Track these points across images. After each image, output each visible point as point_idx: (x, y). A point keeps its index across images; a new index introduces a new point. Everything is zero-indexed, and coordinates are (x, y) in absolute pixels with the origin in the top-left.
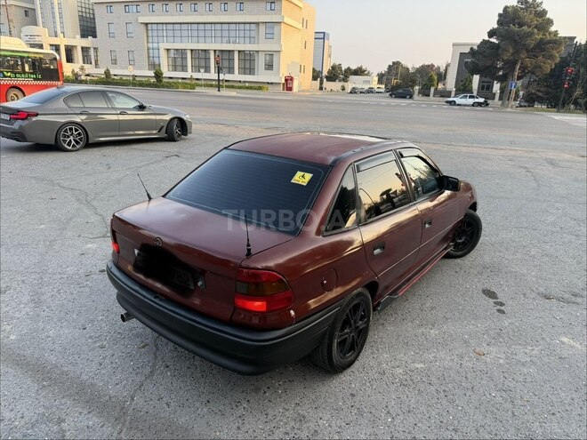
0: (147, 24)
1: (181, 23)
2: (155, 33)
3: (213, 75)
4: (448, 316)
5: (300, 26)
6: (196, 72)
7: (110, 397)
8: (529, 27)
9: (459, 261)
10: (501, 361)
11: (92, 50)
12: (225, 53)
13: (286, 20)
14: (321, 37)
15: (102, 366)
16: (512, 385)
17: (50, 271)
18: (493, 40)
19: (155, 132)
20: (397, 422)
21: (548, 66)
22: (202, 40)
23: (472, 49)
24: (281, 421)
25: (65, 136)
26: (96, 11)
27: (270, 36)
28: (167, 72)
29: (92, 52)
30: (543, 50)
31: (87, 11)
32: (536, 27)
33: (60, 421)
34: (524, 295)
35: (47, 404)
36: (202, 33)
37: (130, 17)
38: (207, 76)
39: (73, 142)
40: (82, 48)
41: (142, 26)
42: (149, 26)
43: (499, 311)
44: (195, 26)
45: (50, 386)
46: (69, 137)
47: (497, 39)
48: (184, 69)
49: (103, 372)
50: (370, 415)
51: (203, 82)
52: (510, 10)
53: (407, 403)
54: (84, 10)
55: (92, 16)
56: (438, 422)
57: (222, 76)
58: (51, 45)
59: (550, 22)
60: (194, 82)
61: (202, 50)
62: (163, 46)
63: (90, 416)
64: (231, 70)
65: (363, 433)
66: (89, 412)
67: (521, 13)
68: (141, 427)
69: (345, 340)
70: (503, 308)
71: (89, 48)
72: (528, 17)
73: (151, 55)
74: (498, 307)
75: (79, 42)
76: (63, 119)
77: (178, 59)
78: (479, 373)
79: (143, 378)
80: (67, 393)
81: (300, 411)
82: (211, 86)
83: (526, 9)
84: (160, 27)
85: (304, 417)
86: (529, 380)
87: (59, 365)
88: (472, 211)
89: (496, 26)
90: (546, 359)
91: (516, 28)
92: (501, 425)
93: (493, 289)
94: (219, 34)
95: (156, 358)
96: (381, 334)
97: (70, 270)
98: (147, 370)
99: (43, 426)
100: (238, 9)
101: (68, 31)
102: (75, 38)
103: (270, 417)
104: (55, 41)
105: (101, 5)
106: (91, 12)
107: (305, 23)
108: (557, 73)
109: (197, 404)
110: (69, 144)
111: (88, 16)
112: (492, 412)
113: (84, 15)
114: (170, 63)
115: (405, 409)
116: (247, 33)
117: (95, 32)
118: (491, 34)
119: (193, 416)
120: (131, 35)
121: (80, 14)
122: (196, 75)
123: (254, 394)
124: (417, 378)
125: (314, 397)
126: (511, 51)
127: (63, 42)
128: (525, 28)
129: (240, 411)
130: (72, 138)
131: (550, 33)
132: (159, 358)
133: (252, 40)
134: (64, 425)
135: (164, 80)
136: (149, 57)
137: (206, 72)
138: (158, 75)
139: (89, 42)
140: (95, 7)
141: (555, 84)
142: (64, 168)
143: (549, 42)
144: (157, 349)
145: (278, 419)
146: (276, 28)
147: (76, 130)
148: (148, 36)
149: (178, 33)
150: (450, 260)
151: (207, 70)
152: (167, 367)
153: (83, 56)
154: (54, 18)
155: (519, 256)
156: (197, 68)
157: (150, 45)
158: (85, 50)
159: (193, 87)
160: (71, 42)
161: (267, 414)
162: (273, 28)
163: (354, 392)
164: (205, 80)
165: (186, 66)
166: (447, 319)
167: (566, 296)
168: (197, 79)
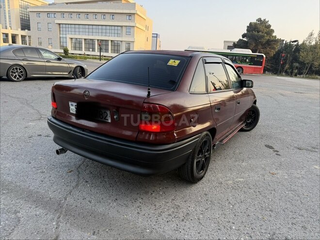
0: (60, 24)
1: (79, 25)
2: (64, 29)
3: (97, 53)
4: (250, 156)
5: (144, 29)
6: (87, 51)
7: (50, 198)
8: (263, 33)
9: (248, 133)
10: (286, 177)
11: (27, 37)
12: (103, 41)
13: (137, 25)
14: (156, 36)
15: (44, 182)
16: (296, 188)
17: (6, 135)
18: (245, 39)
19: (66, 73)
20: (235, 207)
21: (272, 53)
22: (91, 34)
23: (234, 43)
24: (165, 208)
25: (12, 72)
26: (30, 16)
27: (128, 34)
28: (70, 51)
29: (27, 38)
30: (269, 45)
31: (25, 16)
32: (266, 33)
33: (16, 212)
34: (287, 147)
35: (6, 203)
36: (91, 30)
37: (50, 20)
38: (93, 53)
39: (18, 76)
40: (22, 36)
41: (57, 25)
42: (61, 25)
43: (277, 154)
44: (87, 27)
45: (8, 193)
46: (15, 73)
47: (247, 38)
48: (80, 49)
49: (45, 185)
50: (219, 204)
51: (91, 57)
52: (253, 24)
53: (239, 198)
54: (23, 15)
55: (28, 19)
56: (260, 207)
57: (102, 54)
58: (3, 34)
59: (273, 31)
60: (86, 56)
61: (91, 39)
62: (69, 36)
63: (37, 209)
64: (107, 51)
65: (217, 213)
66: (36, 207)
67: (258, 26)
68: (73, 214)
69: (199, 161)
70: (278, 153)
71: (26, 36)
72: (261, 28)
73: (62, 41)
74: (276, 153)
75: (20, 33)
76: (11, 63)
77: (77, 44)
78: (275, 183)
79: (72, 188)
80: (20, 197)
81: (176, 203)
82: (96, 58)
83: (261, 24)
84: (67, 26)
85: (179, 206)
86: (304, 185)
87: (14, 182)
88: (254, 105)
89: (246, 32)
90: (310, 176)
91: (256, 33)
92: (296, 207)
93: (270, 145)
94: (100, 31)
95: (79, 177)
96: (214, 165)
97: (18, 135)
98: (74, 184)
99: (4, 215)
100: (111, 18)
101: (14, 26)
102: (17, 30)
103: (157, 206)
104: (6, 31)
105: (33, 13)
106: (28, 16)
107: (147, 28)
108: (276, 57)
109: (110, 201)
110: (15, 77)
111: (26, 18)
112: (289, 201)
113: (23, 18)
114: (73, 46)
115: (239, 201)
116: (116, 32)
117: (30, 27)
118: (244, 36)
119: (107, 207)
120: (50, 30)
121: (21, 17)
122: (87, 53)
123: (144, 195)
124: (241, 185)
125: (182, 196)
126: (254, 45)
127: (10, 32)
128: (260, 33)
129: (138, 204)
130: (17, 74)
131: (273, 37)
132: (81, 178)
133: (119, 35)
134: (19, 215)
135: (69, 55)
136: (60, 42)
137: (93, 51)
138: (66, 51)
139: (25, 32)
140: (30, 14)
141: (275, 62)
142: (13, 89)
143: (273, 41)
144: (79, 173)
145: (163, 207)
146: (132, 29)
147: (20, 69)
148: (60, 31)
149: (77, 30)
150: (243, 132)
151: (94, 50)
152: (87, 182)
153: (22, 41)
154: (5, 18)
155: (278, 131)
156: (87, 49)
157: (61, 36)
158: (23, 37)
159: (86, 58)
160: (15, 32)
161: (155, 205)
162: (130, 29)
163: (207, 193)
164: (92, 55)
165: (82, 48)
166: (250, 158)
167: (310, 148)
168: (88, 55)
